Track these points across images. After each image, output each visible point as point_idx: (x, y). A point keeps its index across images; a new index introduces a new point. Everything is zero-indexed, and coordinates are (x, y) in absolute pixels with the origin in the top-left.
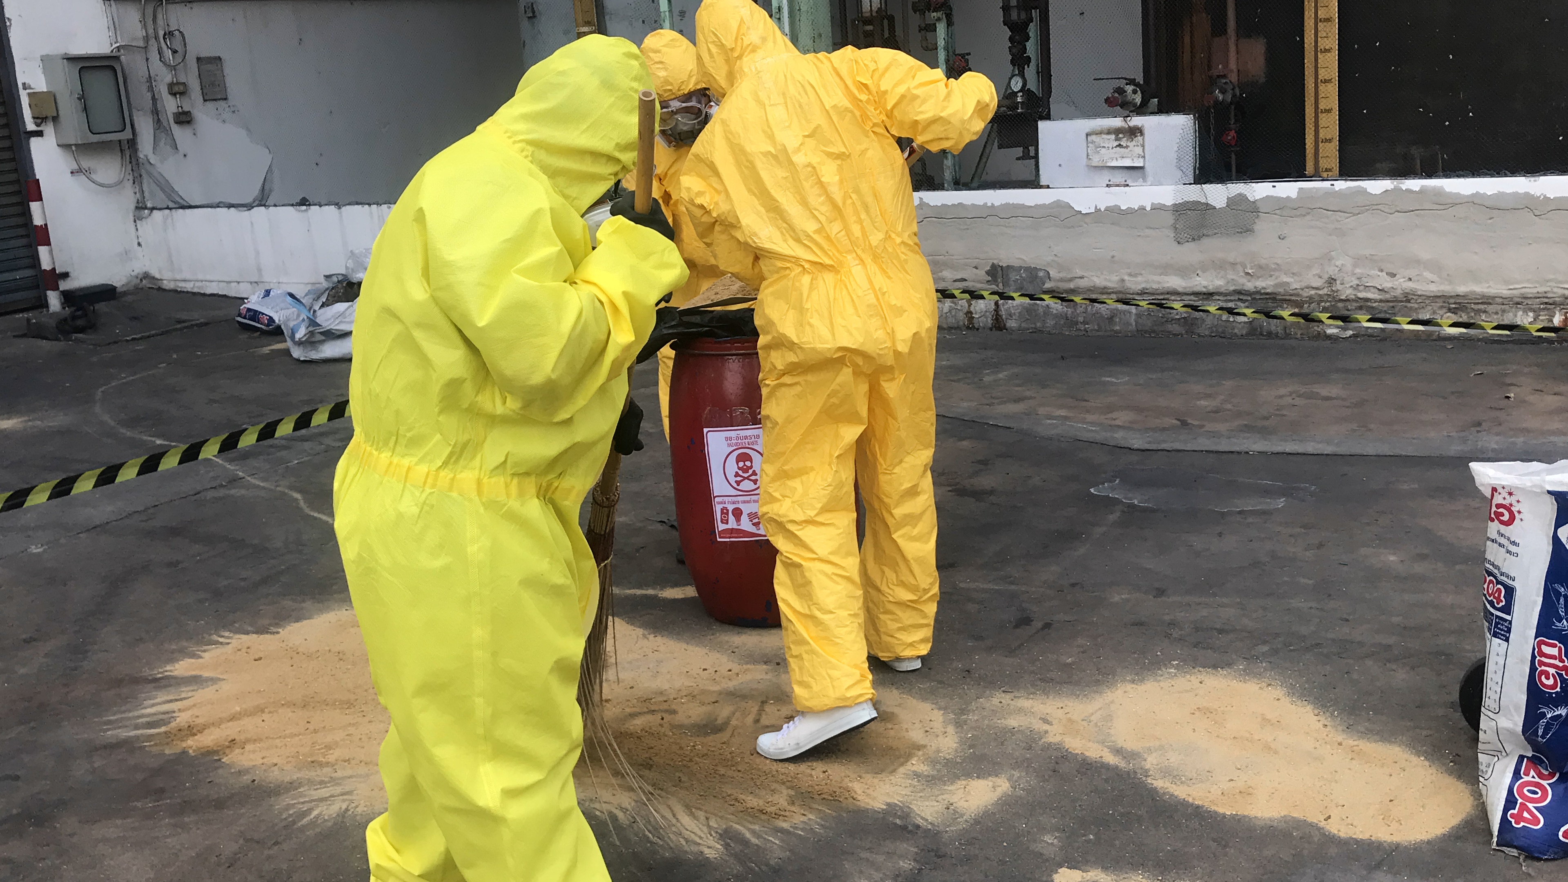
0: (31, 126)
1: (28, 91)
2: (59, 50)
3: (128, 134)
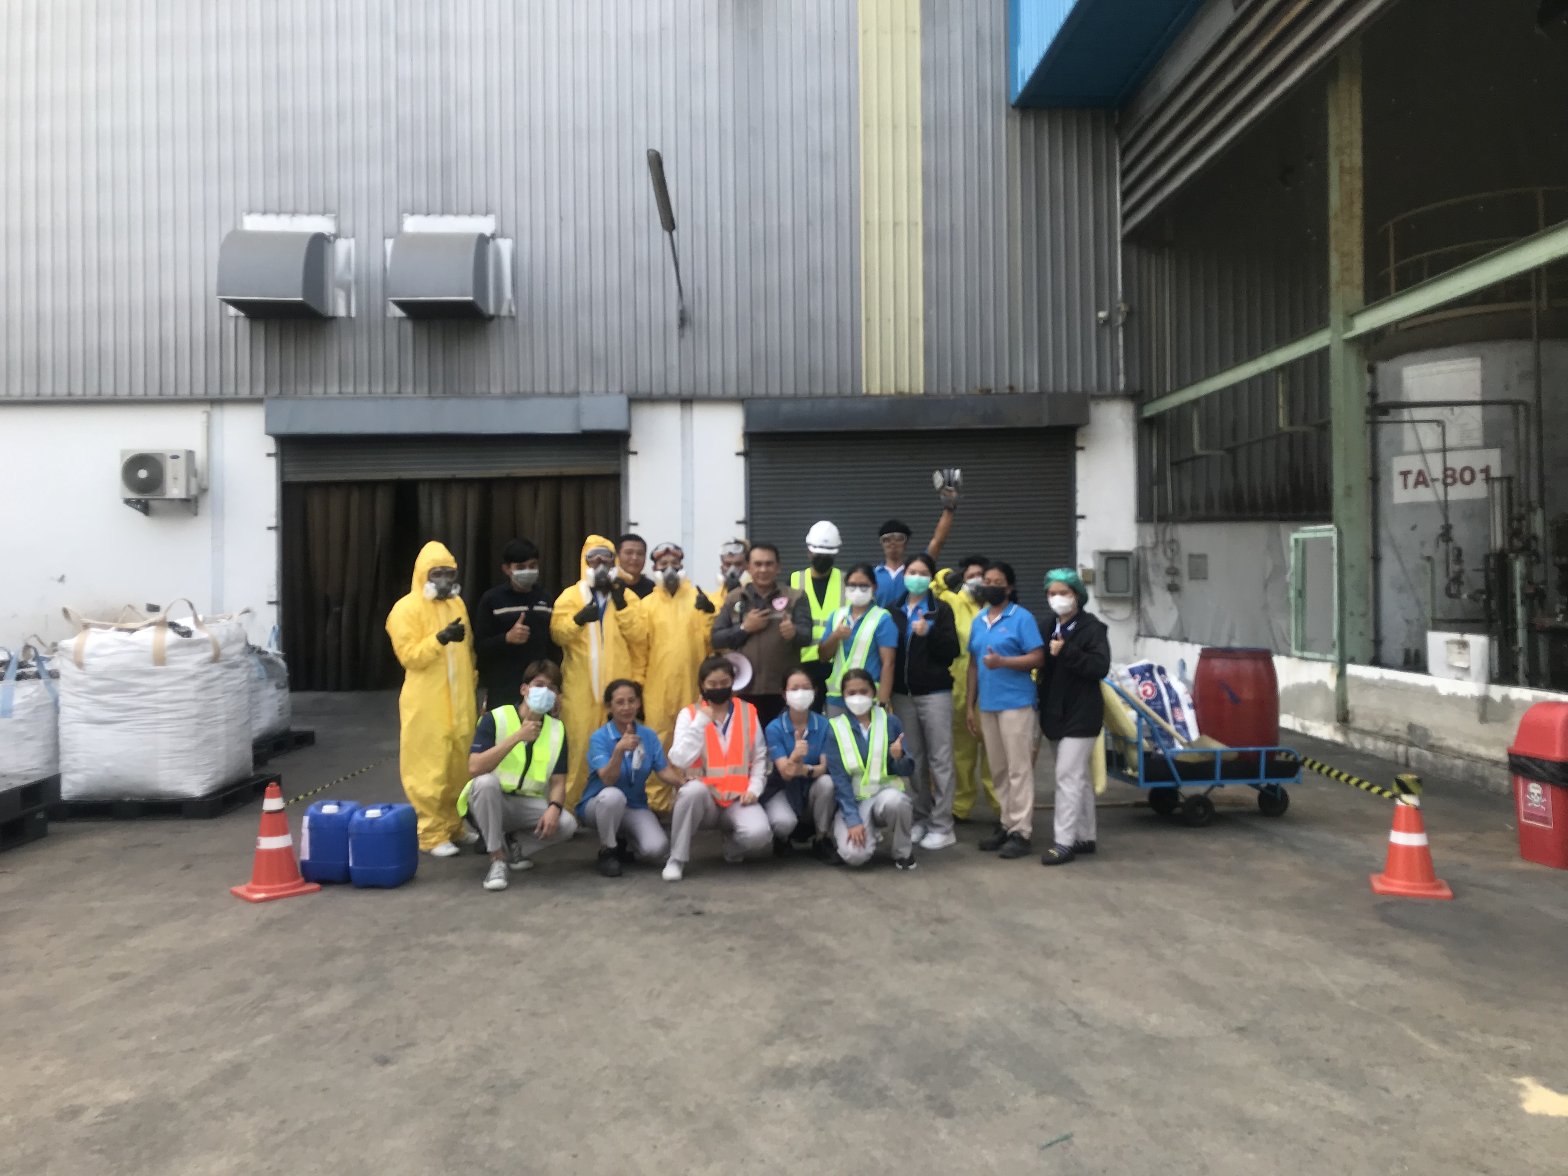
2: (1104, 547)
3: (1130, 594)
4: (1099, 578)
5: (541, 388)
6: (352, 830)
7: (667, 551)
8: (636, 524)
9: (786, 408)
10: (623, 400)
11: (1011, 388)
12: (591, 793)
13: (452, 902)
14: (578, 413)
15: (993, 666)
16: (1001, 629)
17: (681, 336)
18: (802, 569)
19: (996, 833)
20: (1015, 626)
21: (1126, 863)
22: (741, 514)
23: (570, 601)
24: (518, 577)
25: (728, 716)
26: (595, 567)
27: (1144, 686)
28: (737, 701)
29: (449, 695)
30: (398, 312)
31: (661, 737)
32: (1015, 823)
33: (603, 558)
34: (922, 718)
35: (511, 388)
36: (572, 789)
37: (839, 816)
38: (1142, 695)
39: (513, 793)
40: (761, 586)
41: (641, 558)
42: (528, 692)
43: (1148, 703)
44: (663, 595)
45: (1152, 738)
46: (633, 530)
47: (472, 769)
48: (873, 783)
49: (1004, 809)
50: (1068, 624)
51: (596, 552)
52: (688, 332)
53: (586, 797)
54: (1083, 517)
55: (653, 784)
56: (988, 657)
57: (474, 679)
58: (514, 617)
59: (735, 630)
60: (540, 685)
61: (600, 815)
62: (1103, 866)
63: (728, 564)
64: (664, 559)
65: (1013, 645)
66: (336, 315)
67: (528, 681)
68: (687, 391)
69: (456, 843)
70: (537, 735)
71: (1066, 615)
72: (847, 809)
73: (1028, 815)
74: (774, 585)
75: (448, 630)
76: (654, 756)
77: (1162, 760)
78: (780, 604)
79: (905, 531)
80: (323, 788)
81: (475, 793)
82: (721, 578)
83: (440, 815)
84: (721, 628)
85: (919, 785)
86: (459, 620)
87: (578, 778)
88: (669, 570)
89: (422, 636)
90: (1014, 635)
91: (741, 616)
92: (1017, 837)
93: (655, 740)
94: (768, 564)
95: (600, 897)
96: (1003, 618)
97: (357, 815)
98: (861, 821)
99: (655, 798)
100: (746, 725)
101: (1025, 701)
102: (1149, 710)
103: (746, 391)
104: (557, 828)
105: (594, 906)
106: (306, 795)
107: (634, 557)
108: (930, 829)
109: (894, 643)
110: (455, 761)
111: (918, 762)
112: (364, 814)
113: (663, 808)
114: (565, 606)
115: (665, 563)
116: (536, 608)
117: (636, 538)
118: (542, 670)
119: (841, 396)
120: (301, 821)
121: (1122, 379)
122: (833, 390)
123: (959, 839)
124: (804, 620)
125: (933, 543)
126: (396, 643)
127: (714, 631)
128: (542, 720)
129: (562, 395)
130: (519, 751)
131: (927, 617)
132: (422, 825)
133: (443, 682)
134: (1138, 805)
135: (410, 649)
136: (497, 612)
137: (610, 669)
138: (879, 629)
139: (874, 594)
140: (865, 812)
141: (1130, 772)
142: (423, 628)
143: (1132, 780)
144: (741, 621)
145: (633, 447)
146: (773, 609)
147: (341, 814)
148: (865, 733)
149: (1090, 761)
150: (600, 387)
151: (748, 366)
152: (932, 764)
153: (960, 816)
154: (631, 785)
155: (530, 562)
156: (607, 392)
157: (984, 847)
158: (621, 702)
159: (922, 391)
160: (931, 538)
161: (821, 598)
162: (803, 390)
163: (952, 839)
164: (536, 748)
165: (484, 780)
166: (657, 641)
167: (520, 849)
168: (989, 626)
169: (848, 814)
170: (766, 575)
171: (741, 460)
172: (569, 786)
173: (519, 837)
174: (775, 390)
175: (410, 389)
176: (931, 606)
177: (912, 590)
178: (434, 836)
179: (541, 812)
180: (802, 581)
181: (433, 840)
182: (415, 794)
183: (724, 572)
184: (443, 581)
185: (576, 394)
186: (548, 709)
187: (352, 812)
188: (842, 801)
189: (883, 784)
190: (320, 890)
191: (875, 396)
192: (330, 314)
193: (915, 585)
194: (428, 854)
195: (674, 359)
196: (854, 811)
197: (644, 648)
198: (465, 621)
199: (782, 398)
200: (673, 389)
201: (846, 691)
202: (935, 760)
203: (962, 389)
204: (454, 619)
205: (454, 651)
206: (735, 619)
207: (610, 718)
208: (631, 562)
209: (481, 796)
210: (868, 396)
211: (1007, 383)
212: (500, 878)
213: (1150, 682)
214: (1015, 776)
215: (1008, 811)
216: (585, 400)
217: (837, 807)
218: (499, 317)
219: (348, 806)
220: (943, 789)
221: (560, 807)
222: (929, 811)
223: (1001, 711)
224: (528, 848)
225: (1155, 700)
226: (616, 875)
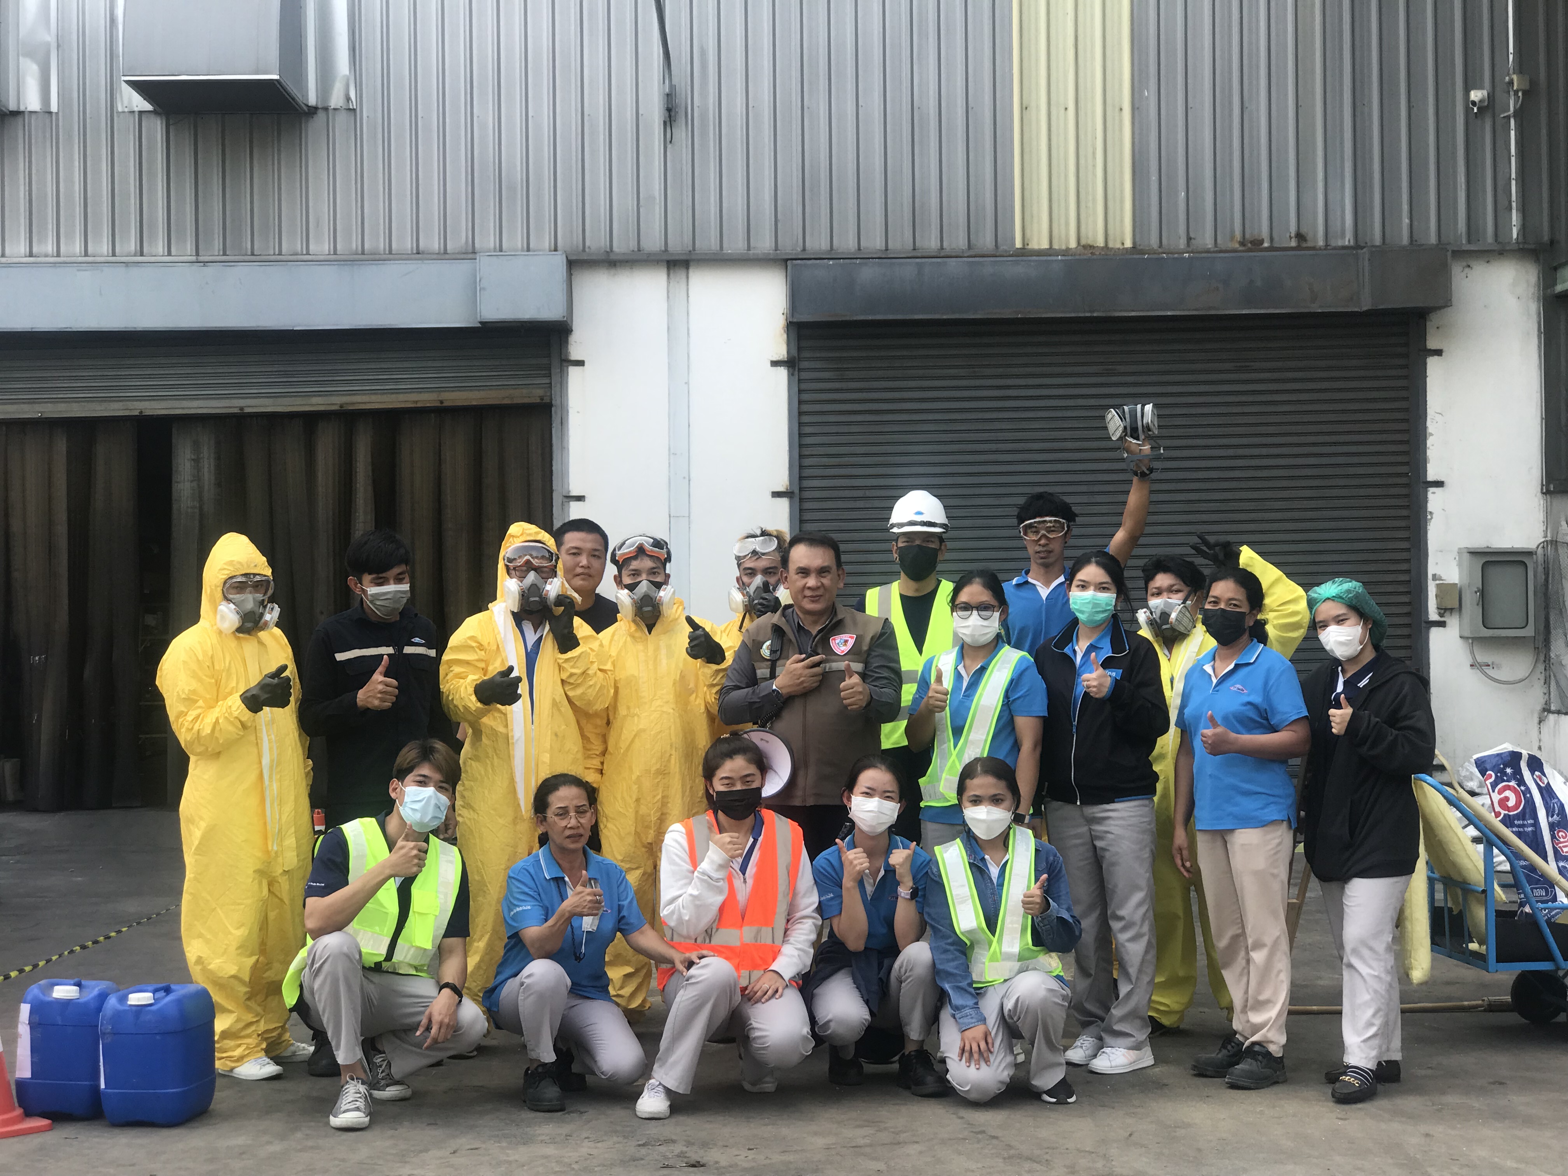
0: (1433, 616)
1: (1438, 582)
2: (1479, 543)
3: (1529, 631)
4: (1470, 600)
5: (404, 242)
6: (104, 1025)
7: (641, 551)
8: (580, 498)
9: (868, 274)
10: (559, 261)
11: (1300, 236)
12: (508, 972)
13: (276, 1147)
14: (473, 288)
15: (1216, 748)
16: (1234, 685)
17: (668, 141)
18: (884, 580)
19: (1224, 1046)
20: (1259, 683)
21: (1452, 1099)
22: (781, 480)
23: (472, 638)
24: (376, 596)
25: (751, 840)
26: (522, 578)
27: (1500, 793)
28: (767, 814)
29: (263, 800)
30: (139, 103)
31: (633, 878)
32: (1257, 1028)
33: (535, 562)
34: (1099, 844)
35: (348, 244)
36: (478, 967)
37: (946, 1015)
38: (1498, 809)
39: (377, 968)
40: (808, 612)
41: (596, 563)
42: (403, 793)
43: (1508, 821)
44: (633, 627)
45: (1513, 885)
46: (576, 512)
47: (310, 924)
48: (1007, 957)
49: (1238, 1003)
50: (1359, 675)
51: (523, 550)
52: (681, 133)
53: (501, 978)
54: (1439, 484)
55: (619, 960)
56: (1209, 732)
57: (307, 774)
58: (368, 666)
59: (763, 689)
60: (423, 782)
61: (526, 1007)
62: (1410, 1103)
63: (752, 572)
64: (635, 565)
65: (1253, 715)
66: (22, 108)
67: (402, 775)
68: (678, 245)
69: (277, 1060)
70: (421, 866)
71: (1352, 660)
72: (956, 999)
73: (1279, 1015)
74: (832, 610)
75: (263, 686)
76: (620, 908)
77: (1532, 921)
78: (842, 644)
79: (1066, 513)
80: (48, 961)
81: (317, 966)
82: (738, 598)
83: (249, 1009)
84: (738, 688)
85: (1092, 964)
86: (284, 668)
87: (490, 946)
88: (644, 587)
89: (218, 695)
90: (1257, 699)
91: (773, 665)
92: (1259, 1052)
93: (622, 880)
94: (822, 571)
95: (527, 1141)
96: (1237, 666)
97: (112, 1002)
98: (984, 1020)
99: (622, 988)
100: (783, 859)
101: (1273, 812)
102: (1508, 833)
103: (790, 245)
104: (454, 1028)
105: (520, 1154)
106: (21, 971)
107: (584, 560)
108: (1108, 1039)
109: (1040, 707)
110: (272, 915)
111: (1088, 924)
112: (124, 999)
113: (634, 1005)
114: (464, 647)
115: (636, 573)
116: (408, 650)
117: (586, 526)
118: (426, 754)
119: (972, 253)
120: (17, 1011)
121: (1515, 217)
122: (958, 241)
123: (1159, 1060)
124: (886, 673)
125: (1120, 535)
126: (173, 707)
127: (723, 692)
128: (427, 841)
129: (444, 255)
130: (388, 895)
131: (1107, 664)
132: (220, 1024)
133: (252, 777)
134: (1493, 1008)
135: (197, 718)
136: (340, 657)
137: (546, 757)
138: (1013, 685)
139: (1004, 623)
140: (990, 1007)
141: (1474, 946)
142: (218, 684)
143: (1478, 959)
144: (773, 676)
145: (575, 353)
146: (829, 651)
147: (81, 1000)
148: (994, 871)
149: (1400, 922)
150: (514, 239)
151: (796, 197)
152: (1116, 925)
153: (1166, 1021)
154: (578, 958)
155: (396, 570)
156: (528, 250)
157: (1203, 1072)
158: (564, 812)
159: (1128, 244)
160: (1119, 525)
161: (919, 635)
162: (901, 241)
163: (1146, 1058)
164: (416, 890)
165: (332, 941)
166: (622, 711)
167: (389, 1065)
168: (1215, 681)
169: (957, 1008)
170: (817, 594)
171: (782, 373)
172: (472, 962)
173: (385, 1045)
174: (847, 243)
175: (160, 247)
176: (1116, 645)
177: (1081, 617)
178: (239, 1046)
179: (425, 1002)
180: (885, 602)
181: (237, 1053)
182: (204, 970)
183: (742, 586)
184: (249, 600)
185: (470, 253)
186: (435, 824)
187: (103, 997)
188: (947, 986)
189: (1024, 963)
190: (49, 1129)
191: (1040, 253)
192: (12, 107)
193: (1088, 609)
194: (229, 1076)
195: (654, 185)
196: (970, 1002)
197: (601, 722)
198: (291, 672)
199: (861, 257)
200: (653, 242)
201: (965, 798)
202: (1120, 918)
203: (1206, 239)
204: (273, 668)
205: (273, 721)
206: (762, 672)
207: (543, 840)
208: (579, 570)
209: (326, 967)
210: (1024, 253)
211: (1293, 230)
212: (358, 1109)
213: (1513, 783)
214: (1258, 945)
215: (1244, 1010)
216: (486, 265)
217: (941, 999)
218: (326, 109)
219: (95, 988)
220: (1133, 971)
221: (457, 991)
222: (1108, 1009)
223: (1232, 831)
224: (402, 1064)
225: (1522, 816)
226: (556, 1108)
